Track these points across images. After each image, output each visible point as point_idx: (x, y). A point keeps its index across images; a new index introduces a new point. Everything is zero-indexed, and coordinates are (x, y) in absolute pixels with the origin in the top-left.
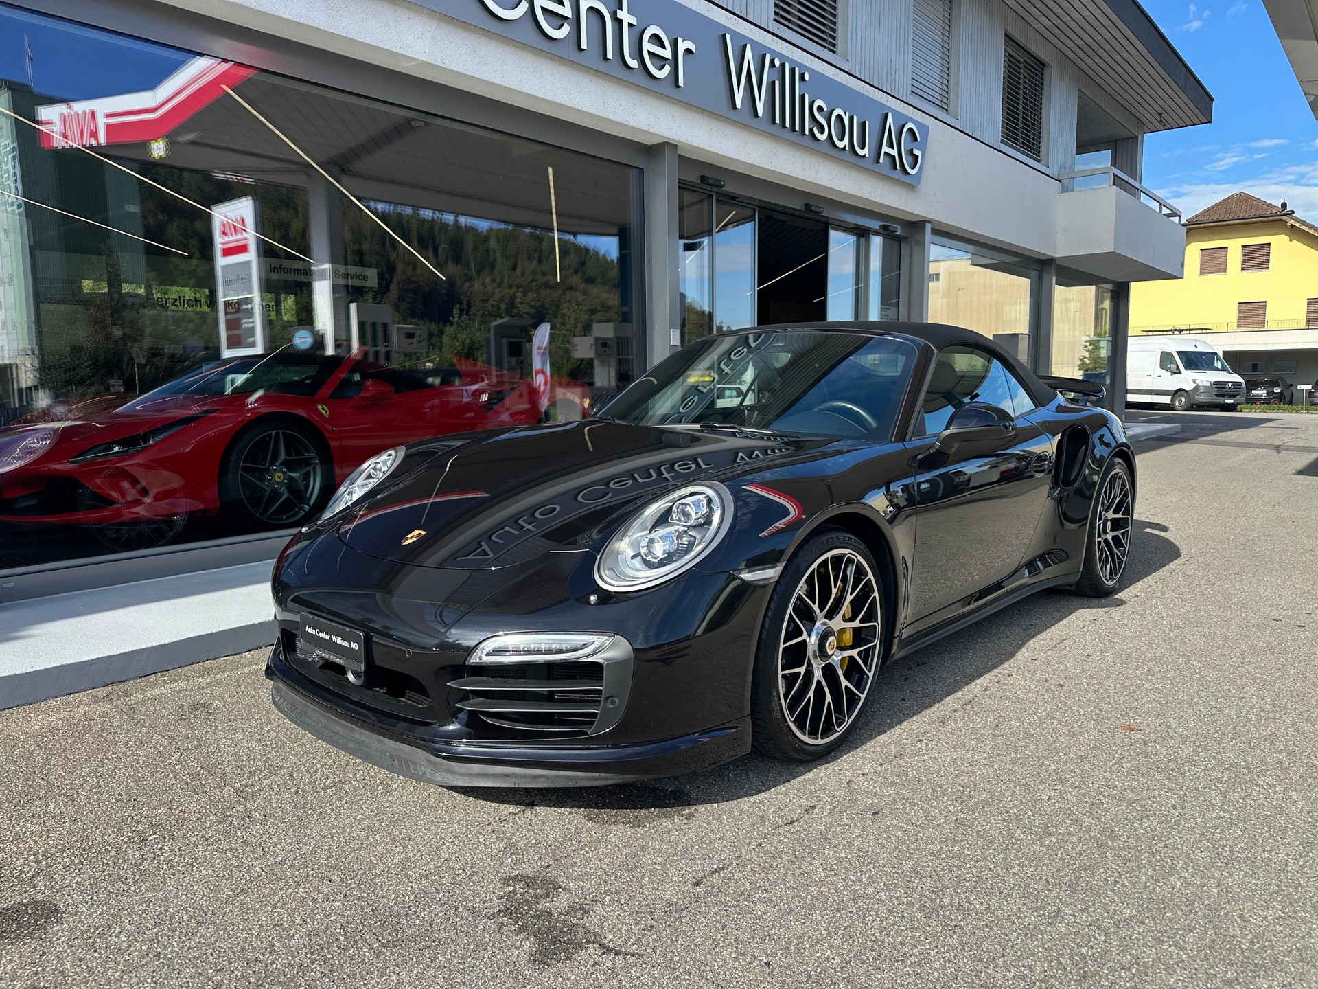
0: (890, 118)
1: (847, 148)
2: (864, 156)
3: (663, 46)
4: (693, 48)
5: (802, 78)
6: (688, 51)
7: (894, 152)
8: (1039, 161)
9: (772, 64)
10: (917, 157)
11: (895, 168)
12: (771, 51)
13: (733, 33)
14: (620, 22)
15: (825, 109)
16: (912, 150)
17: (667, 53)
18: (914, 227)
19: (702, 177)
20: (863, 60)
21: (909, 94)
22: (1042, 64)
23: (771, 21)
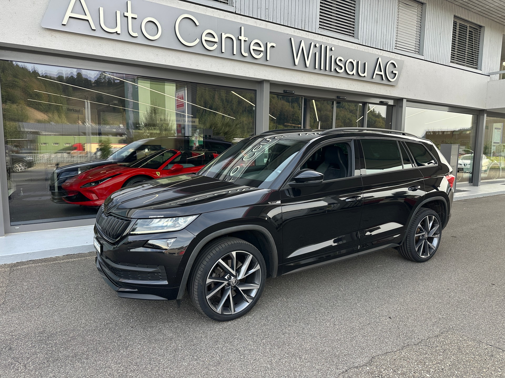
0: (380, 60)
1: (355, 74)
2: (365, 76)
3: (260, 47)
4: (274, 45)
5: (331, 50)
6: (273, 47)
7: (382, 73)
8: (476, 68)
9: (315, 46)
10: (395, 74)
11: (383, 79)
12: (314, 41)
13: (294, 36)
14: (241, 40)
15: (343, 60)
16: (393, 71)
17: (262, 49)
18: (399, 101)
19: (284, 90)
20: (367, 38)
21: (393, 49)
22: (480, 27)
23: (317, 29)
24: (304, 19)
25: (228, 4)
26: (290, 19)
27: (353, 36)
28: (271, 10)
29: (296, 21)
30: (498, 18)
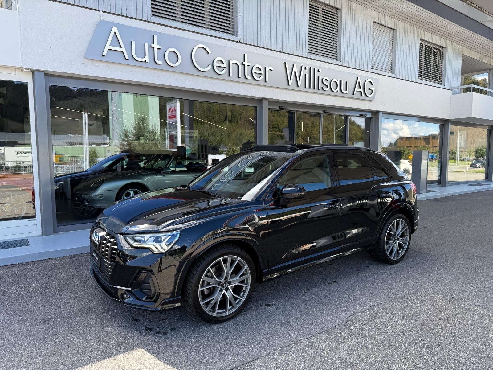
0: (359, 79)
1: (338, 91)
2: (347, 93)
3: (261, 70)
4: (272, 69)
5: (318, 71)
6: (271, 70)
7: (362, 90)
8: (441, 84)
9: (305, 68)
10: (372, 91)
11: (362, 95)
12: (304, 64)
13: (288, 61)
14: (245, 65)
15: (328, 80)
16: (370, 88)
17: (262, 72)
18: (376, 113)
19: (280, 107)
20: (348, 60)
21: (370, 69)
22: (443, 47)
23: (306, 54)
24: (295, 46)
25: (233, 34)
26: (284, 46)
27: (337, 59)
28: (269, 38)
29: (289, 47)
30: (458, 40)
